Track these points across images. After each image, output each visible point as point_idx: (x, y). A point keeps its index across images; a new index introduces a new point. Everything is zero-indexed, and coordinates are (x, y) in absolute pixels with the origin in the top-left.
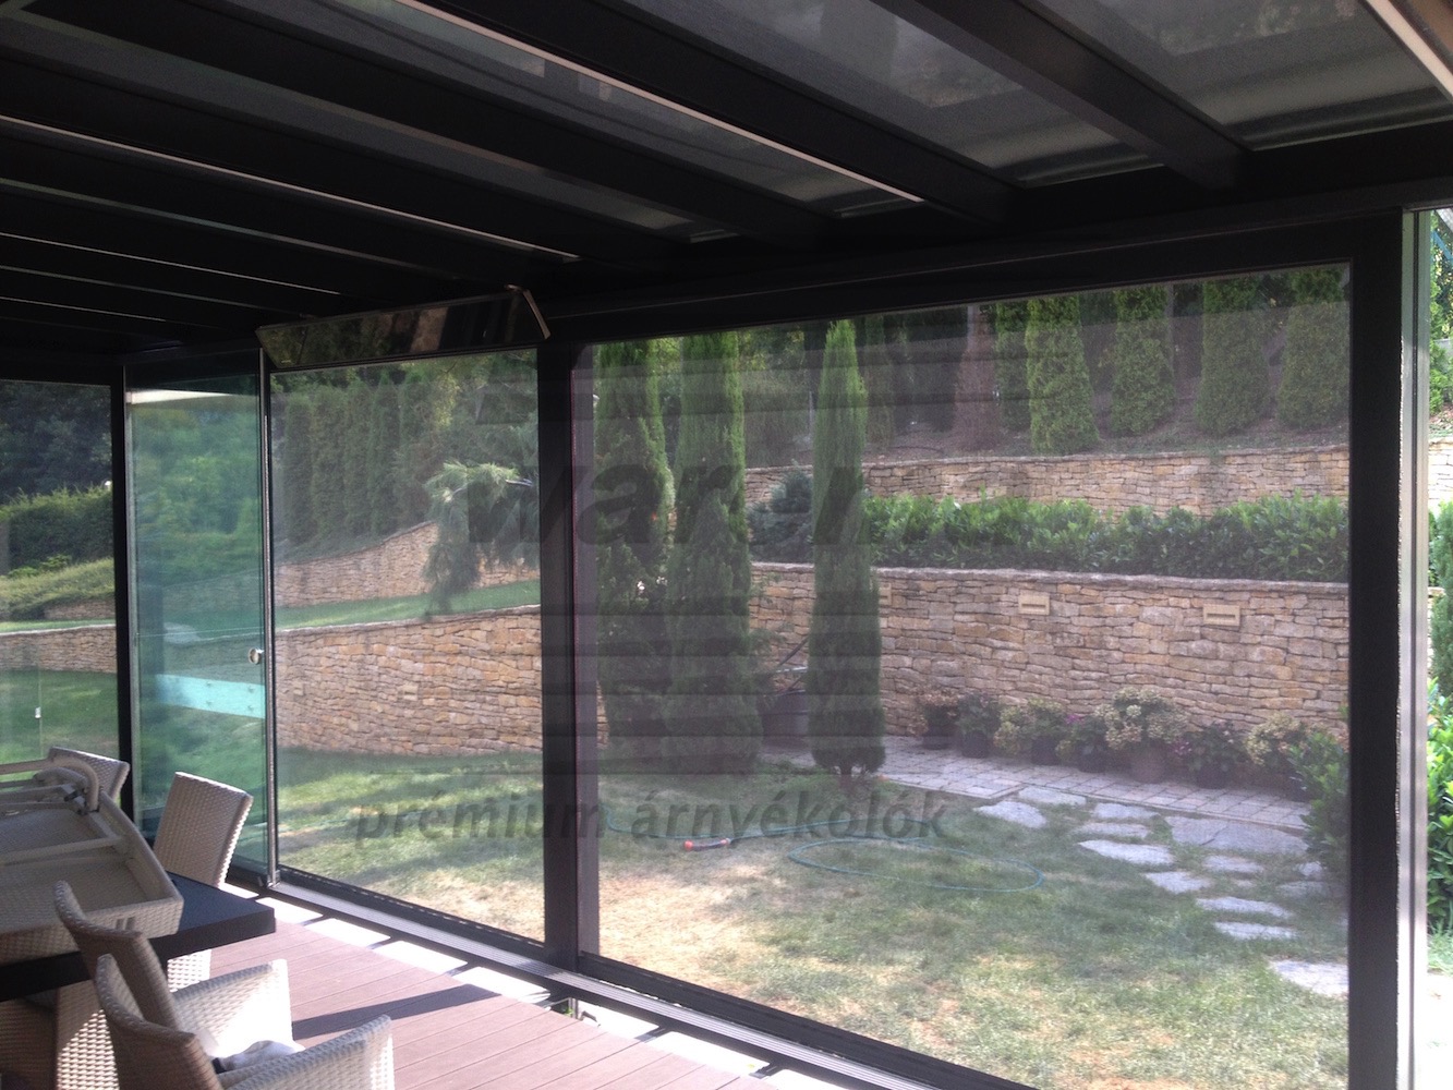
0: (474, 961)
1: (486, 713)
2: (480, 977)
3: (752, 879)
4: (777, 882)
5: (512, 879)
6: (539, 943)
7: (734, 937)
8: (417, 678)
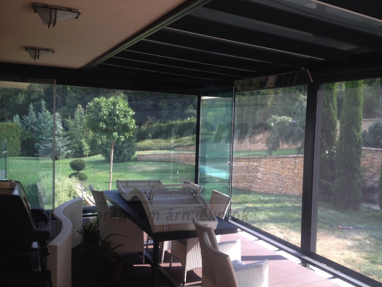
0: (281, 249)
1: (280, 183)
2: (282, 253)
3: (359, 240)
4: (368, 242)
5: (289, 229)
6: (299, 247)
7: (354, 255)
8: (262, 172)
